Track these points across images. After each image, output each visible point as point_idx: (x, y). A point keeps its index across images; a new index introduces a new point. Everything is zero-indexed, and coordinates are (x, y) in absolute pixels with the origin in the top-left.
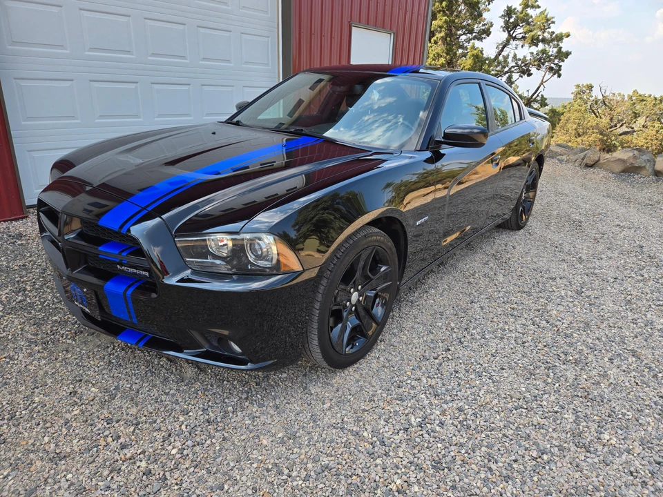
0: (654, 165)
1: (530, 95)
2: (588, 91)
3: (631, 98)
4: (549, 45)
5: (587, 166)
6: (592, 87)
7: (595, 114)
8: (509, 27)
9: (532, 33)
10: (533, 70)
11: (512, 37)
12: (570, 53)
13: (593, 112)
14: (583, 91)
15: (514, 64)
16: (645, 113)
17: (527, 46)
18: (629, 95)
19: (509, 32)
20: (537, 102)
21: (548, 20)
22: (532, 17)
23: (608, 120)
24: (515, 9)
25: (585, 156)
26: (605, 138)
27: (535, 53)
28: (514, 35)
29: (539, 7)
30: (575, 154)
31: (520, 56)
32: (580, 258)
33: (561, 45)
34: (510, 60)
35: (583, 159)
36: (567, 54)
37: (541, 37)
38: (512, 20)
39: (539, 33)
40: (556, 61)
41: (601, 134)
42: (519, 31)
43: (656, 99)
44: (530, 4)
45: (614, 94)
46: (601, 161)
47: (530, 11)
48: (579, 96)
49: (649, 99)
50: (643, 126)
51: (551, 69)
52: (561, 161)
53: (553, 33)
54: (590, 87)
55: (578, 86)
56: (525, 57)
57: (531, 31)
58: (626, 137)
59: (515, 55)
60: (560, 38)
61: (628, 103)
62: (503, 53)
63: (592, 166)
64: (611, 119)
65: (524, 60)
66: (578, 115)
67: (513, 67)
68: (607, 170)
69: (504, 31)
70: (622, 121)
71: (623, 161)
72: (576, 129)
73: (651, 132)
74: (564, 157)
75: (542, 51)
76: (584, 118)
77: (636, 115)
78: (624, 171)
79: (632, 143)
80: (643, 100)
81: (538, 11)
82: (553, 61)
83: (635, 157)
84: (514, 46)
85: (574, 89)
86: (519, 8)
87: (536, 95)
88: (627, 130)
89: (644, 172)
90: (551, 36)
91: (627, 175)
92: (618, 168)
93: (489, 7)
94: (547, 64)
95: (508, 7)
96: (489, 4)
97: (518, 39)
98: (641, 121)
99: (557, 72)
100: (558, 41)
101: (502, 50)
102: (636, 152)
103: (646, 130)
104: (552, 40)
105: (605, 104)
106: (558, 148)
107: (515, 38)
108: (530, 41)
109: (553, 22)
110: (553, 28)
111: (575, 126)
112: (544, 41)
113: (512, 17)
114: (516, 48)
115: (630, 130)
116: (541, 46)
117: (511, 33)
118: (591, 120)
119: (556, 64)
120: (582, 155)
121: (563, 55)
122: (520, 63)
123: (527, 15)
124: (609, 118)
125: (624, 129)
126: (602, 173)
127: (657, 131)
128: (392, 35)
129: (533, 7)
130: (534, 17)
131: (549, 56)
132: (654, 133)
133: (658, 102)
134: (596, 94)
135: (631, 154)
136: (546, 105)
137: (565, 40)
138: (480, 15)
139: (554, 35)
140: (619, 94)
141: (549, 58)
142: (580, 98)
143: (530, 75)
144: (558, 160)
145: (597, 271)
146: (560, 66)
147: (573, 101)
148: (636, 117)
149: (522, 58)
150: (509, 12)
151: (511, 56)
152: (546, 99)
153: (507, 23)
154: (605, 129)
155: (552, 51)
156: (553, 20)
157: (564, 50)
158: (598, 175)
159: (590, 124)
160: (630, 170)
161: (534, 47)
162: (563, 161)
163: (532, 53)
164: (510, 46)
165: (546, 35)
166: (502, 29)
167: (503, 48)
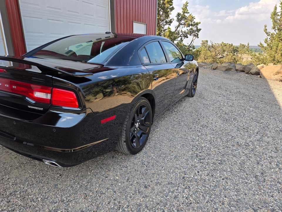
0: (235, 67)
1: (189, 45)
2: (206, 43)
3: (221, 45)
4: (194, 27)
5: (214, 69)
6: (208, 41)
7: (210, 51)
8: (179, 20)
9: (188, 22)
10: (188, 36)
11: (180, 24)
12: (201, 29)
13: (209, 50)
14: (205, 43)
15: (181, 34)
16: (227, 50)
17: (186, 27)
18: (221, 44)
19: (179, 22)
20: (191, 47)
21: (193, 18)
22: (186, 16)
23: (215, 53)
24: (181, 13)
25: (212, 66)
26: (214, 60)
27: (189, 29)
28: (181, 23)
29: (189, 13)
30: (209, 65)
31: (183, 31)
32: (224, 95)
33: (198, 26)
34: (180, 32)
35: (212, 67)
36: (200, 30)
37: (190, 24)
38: (180, 18)
39: (190, 22)
40: (196, 32)
41: (213, 58)
42: (183, 22)
43: (230, 45)
44: (186, 12)
45: (216, 44)
46: (218, 67)
47: (186, 14)
48: (203, 45)
49: (227, 45)
50: (227, 55)
51: (195, 35)
52: (204, 68)
53: (194, 22)
54: (207, 41)
55: (203, 41)
56: (185, 31)
57: (187, 22)
58: (221, 59)
59: (182, 30)
60: (197, 24)
61: (221, 47)
62: (178, 30)
63: (215, 69)
64: (216, 53)
65: (185, 32)
66: (205, 52)
67: (181, 35)
68: (220, 70)
69: (177, 22)
70: (219, 53)
71: (226, 67)
72: (204, 57)
73: (230, 57)
74: (205, 67)
75: (191, 29)
76: (206, 53)
77: (224, 51)
78: (226, 70)
79: (224, 61)
80: (226, 45)
81: (189, 14)
82: (195, 33)
83: (229, 65)
84: (181, 27)
85: (201, 42)
86: (182, 13)
87: (191, 45)
88: (221, 56)
89: (232, 70)
90: (194, 23)
91: (227, 71)
92: (224, 69)
93: (171, 13)
94: (193, 33)
95: (178, 13)
96: (171, 12)
97: (183, 25)
98: (226, 53)
99: (197, 36)
100: (197, 25)
101: (177, 29)
102: (229, 63)
103: (228, 56)
104: (195, 25)
105: (213, 47)
106: (203, 63)
107: (181, 24)
108: (187, 25)
109: (195, 18)
110: (195, 20)
111: (204, 56)
112: (192, 25)
113: (180, 17)
114: (182, 28)
115: (222, 56)
116: (191, 27)
117: (180, 22)
118: (209, 54)
119: (197, 33)
120: (211, 65)
121: (198, 30)
122: (183, 33)
123: (185, 16)
124: (215, 52)
125: (220, 56)
126: (219, 71)
127: (232, 56)
128: (146, 25)
129: (187, 13)
130: (187, 16)
131: (194, 31)
132: (231, 57)
133: (231, 46)
134: (209, 44)
135: (228, 64)
136: (195, 48)
137: (199, 25)
138: (168, 16)
139: (195, 23)
140: (218, 44)
141: (193, 31)
142: (204, 45)
143: (187, 37)
144: (203, 68)
145: (230, 98)
146: (198, 34)
147: (201, 47)
148: (224, 52)
149: (184, 31)
150: (179, 15)
151: (180, 30)
152: (194, 46)
153: (178, 18)
154: (214, 56)
155: (195, 29)
156: (194, 17)
157: (199, 28)
158: (217, 72)
159: (209, 55)
160: (228, 70)
161: (188, 27)
162: (205, 68)
163: (187, 30)
164: (180, 27)
165: (192, 23)
166: (176, 21)
167: (177, 28)
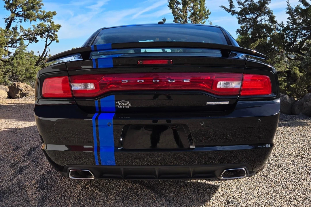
1: (41, 55)
4: (44, 20)
10: (38, 37)
11: (15, 14)
15: (23, 34)
17: (28, 20)
19: (11, 10)
21: (38, 3)
28: (16, 12)
31: (25, 28)
33: (52, 20)
34: (19, 30)
36: (59, 27)
42: (19, 10)
51: (50, 36)
53: (44, 12)
56: (29, 28)
59: (22, 27)
60: (50, 15)
62: (12, 26)
65: (29, 31)
67: (23, 36)
69: (7, 9)
75: (40, 24)
82: (50, 31)
84: (19, 21)
87: (45, 55)
94: (46, 33)
97: (20, 15)
99: (54, 38)
104: (45, 17)
107: (17, 15)
109: (42, 4)
110: (43, 8)
112: (39, 17)
114: (21, 22)
117: (14, 11)
119: (53, 33)
121: (56, 27)
137: (54, 16)
141: (46, 30)
143: (37, 41)
146: (56, 35)
149: (27, 29)
153: (7, 3)
157: (55, 23)
161: (33, 21)
163: (34, 26)
164: (15, 20)
165: (39, 13)
166: (5, 8)
167: (11, 22)
